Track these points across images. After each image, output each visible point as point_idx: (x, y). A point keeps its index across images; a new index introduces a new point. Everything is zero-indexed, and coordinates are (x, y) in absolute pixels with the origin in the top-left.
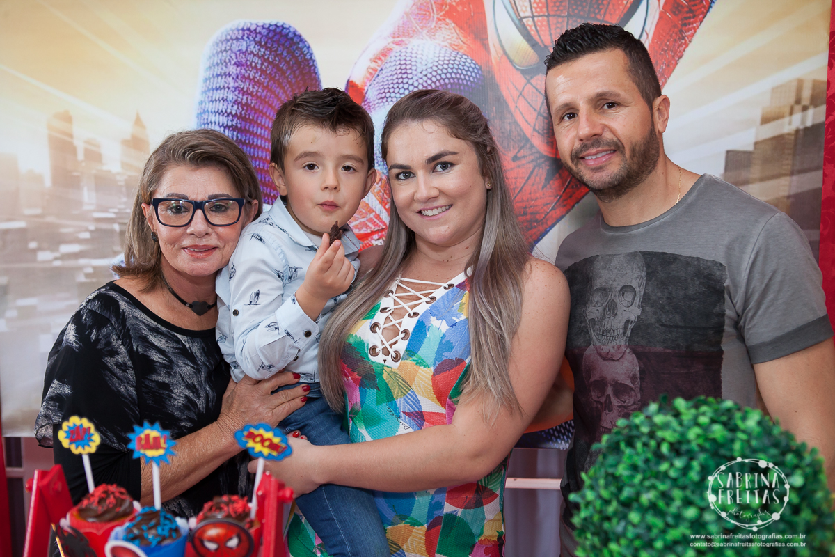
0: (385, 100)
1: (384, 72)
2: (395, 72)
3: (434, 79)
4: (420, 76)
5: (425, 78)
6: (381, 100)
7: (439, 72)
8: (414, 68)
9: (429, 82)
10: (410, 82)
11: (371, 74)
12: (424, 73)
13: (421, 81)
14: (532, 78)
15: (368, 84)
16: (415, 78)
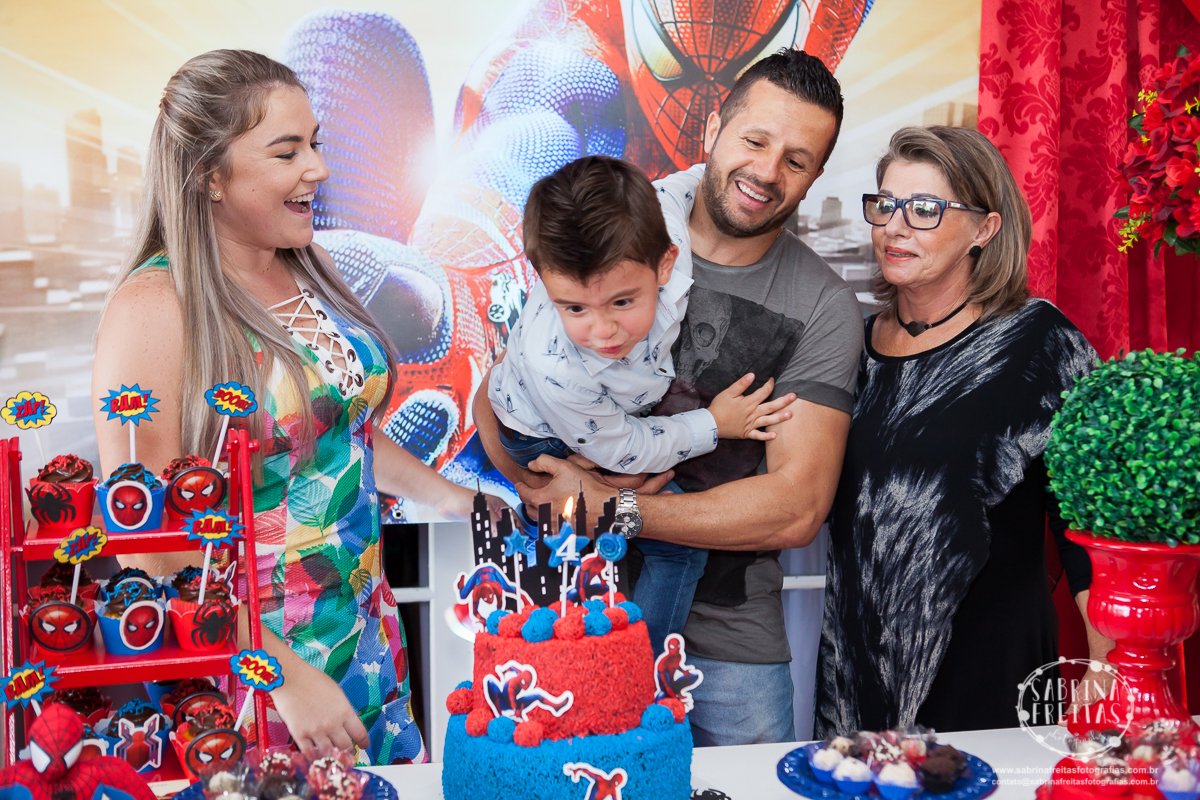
0: (506, 110)
1: (505, 77)
2: (518, 79)
3: (564, 88)
4: (549, 83)
5: (554, 87)
6: (501, 111)
7: (570, 80)
8: (541, 74)
9: (559, 91)
10: (537, 90)
11: (490, 79)
12: (553, 80)
13: (549, 90)
14: (674, 91)
15: (487, 91)
16: (542, 86)
